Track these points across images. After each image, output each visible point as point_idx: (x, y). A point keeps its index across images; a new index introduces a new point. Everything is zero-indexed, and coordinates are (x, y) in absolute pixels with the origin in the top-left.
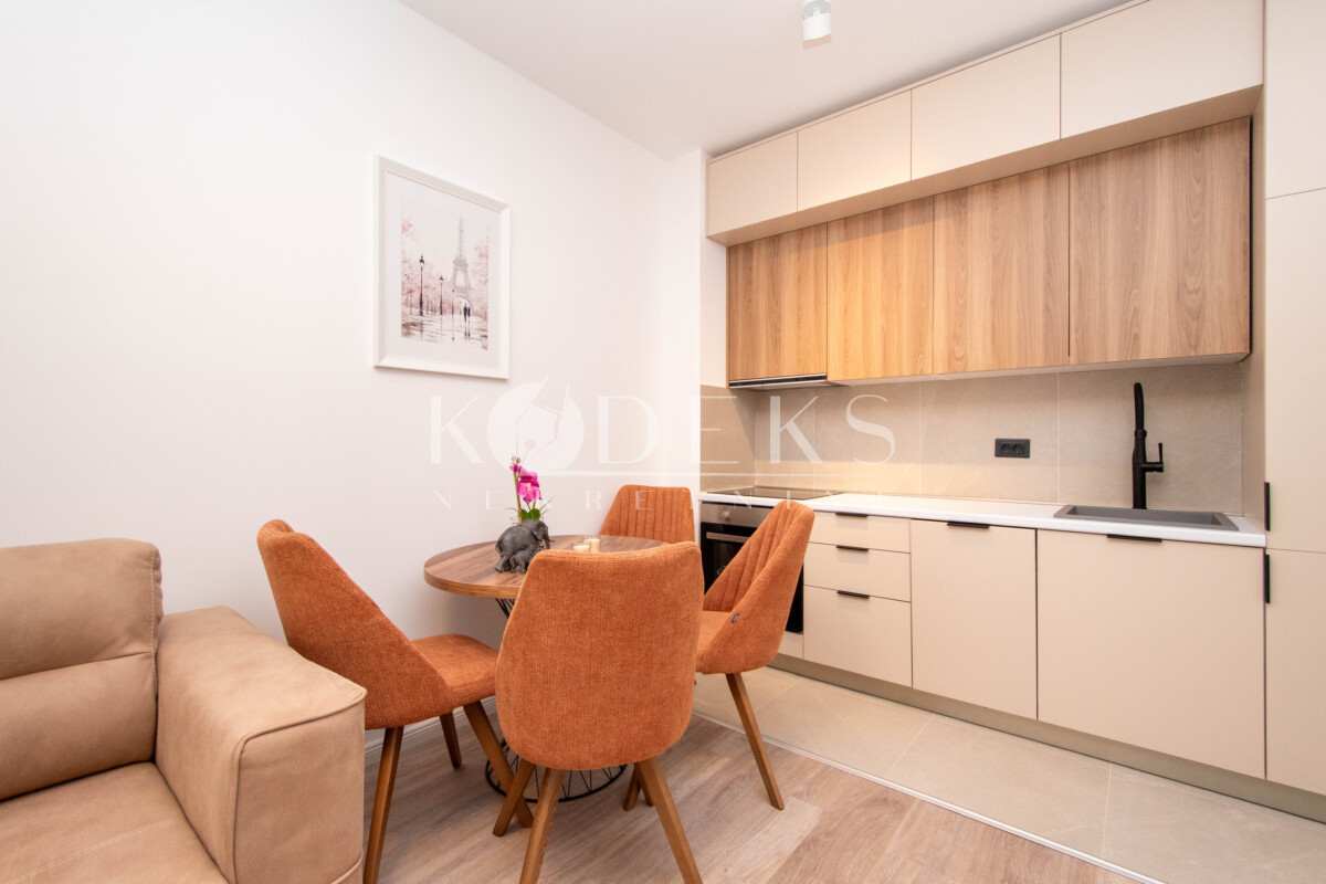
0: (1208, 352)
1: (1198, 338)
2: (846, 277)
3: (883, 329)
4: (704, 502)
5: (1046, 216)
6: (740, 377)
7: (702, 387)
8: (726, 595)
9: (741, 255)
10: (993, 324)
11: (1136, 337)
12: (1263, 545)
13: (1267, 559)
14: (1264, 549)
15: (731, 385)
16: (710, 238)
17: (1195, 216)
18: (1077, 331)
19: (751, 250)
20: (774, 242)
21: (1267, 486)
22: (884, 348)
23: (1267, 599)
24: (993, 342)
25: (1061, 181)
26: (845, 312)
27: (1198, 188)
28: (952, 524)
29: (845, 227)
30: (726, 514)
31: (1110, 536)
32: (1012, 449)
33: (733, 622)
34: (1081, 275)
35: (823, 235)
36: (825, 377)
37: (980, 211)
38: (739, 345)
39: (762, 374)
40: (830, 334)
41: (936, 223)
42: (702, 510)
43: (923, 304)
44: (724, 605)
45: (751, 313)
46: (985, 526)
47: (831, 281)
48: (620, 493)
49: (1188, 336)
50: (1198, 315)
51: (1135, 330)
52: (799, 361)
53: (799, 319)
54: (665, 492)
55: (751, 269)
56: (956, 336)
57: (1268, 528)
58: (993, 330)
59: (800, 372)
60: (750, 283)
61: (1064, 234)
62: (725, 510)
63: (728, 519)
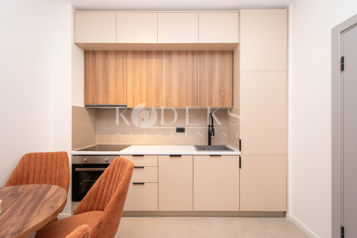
0: (226, 107)
1: (224, 103)
2: (134, 71)
3: (146, 91)
4: (74, 155)
5: (192, 65)
6: (90, 103)
7: (73, 106)
8: (90, 203)
9: (91, 56)
10: (179, 94)
11: (212, 101)
12: (240, 154)
13: (240, 158)
14: (240, 155)
15: (86, 106)
16: (76, 44)
17: (223, 72)
18: (199, 98)
19: (95, 54)
20: (105, 53)
21: (240, 140)
22: (147, 98)
23: (240, 167)
24: (179, 99)
25: (195, 56)
26: (133, 84)
27: (224, 66)
28: (171, 156)
29: (133, 54)
30: (85, 159)
31: (211, 155)
32: (181, 130)
33: (98, 228)
34: (200, 83)
35: (125, 56)
36: (126, 106)
37: (175, 59)
38: (90, 90)
39: (101, 102)
40: (128, 91)
41: (163, 60)
42: (73, 159)
43: (159, 85)
44: (89, 208)
45: (95, 79)
46: (180, 156)
47: (128, 72)
48: (23, 158)
49: (222, 102)
50: (224, 97)
51: (212, 99)
52: (116, 99)
53: (116, 84)
54: (52, 154)
55: (95, 61)
56: (169, 96)
57: (240, 150)
58: (179, 96)
59: (116, 103)
60: (95, 66)
61: (196, 71)
62: (85, 158)
63: (86, 162)
